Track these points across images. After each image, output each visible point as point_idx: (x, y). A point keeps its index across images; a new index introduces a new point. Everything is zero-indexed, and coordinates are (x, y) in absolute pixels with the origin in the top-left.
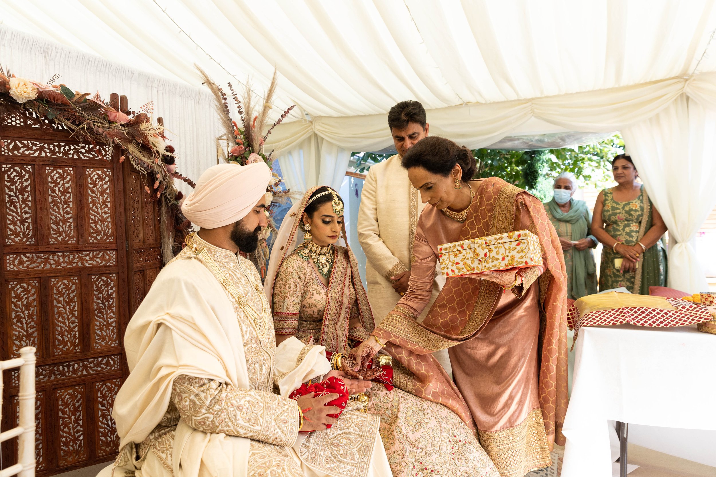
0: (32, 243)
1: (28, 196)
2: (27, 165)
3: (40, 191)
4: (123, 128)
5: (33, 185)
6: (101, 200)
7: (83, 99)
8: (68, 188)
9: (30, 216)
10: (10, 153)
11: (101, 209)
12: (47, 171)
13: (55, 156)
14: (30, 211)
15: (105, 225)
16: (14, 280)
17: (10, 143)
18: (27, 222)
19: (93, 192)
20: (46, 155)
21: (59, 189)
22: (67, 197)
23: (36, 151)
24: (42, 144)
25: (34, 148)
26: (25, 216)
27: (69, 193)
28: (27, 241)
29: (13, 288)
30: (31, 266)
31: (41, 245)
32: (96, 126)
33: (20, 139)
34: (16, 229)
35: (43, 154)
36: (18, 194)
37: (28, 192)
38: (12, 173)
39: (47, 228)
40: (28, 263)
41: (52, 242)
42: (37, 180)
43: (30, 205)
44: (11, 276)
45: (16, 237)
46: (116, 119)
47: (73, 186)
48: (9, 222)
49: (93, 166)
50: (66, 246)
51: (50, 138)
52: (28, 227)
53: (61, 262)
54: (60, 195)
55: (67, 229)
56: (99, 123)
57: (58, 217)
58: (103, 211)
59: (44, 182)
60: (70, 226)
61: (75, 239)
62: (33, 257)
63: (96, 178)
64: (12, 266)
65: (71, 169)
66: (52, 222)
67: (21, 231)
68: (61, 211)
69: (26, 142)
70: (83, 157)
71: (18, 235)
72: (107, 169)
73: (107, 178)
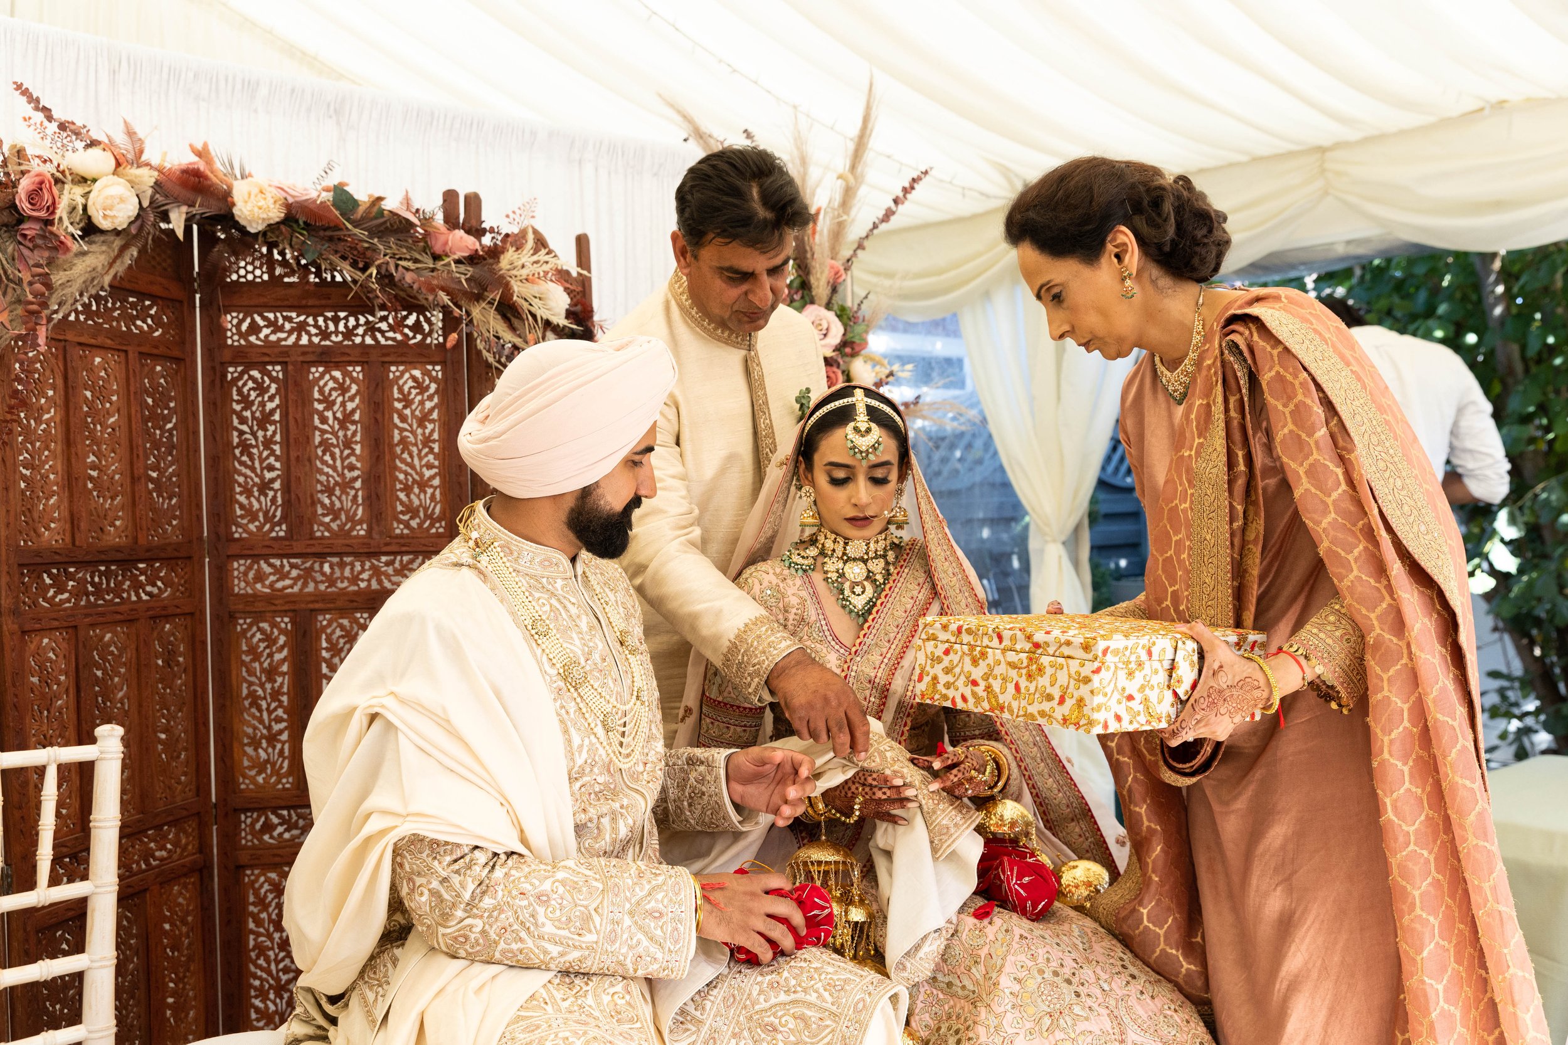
0: (282, 534)
1: (275, 432)
2: (273, 363)
3: (296, 420)
4: (462, 268)
5: (284, 407)
6: (420, 437)
7: (375, 209)
8: (353, 411)
9: (278, 476)
10: (243, 342)
11: (421, 459)
12: (311, 377)
13: (328, 343)
14: (278, 465)
15: (428, 495)
16: (246, 614)
17: (243, 320)
18: (272, 489)
19: (403, 419)
20: (310, 340)
21: (334, 414)
22: (349, 433)
23: (290, 332)
24: (302, 318)
25: (288, 326)
26: (268, 475)
27: (354, 422)
28: (272, 530)
29: (244, 631)
30: (279, 585)
31: (297, 540)
32: (400, 269)
33: (259, 309)
34: (250, 504)
35: (304, 340)
36: (255, 428)
37: (274, 423)
38: (245, 384)
39: (309, 501)
40: (272, 578)
41: (318, 534)
42: (291, 397)
43: (278, 452)
44: (241, 607)
45: (252, 521)
46: (448, 250)
47: (362, 406)
48: (238, 489)
49: (404, 359)
50: (347, 542)
51: (317, 303)
52: (274, 500)
53: (337, 578)
54: (337, 427)
55: (350, 504)
56: (409, 260)
57: (333, 477)
58: (424, 462)
59: (306, 400)
60: (355, 497)
61: (365, 526)
62: (282, 566)
63: (411, 388)
64: (243, 584)
65: (358, 369)
66: (319, 487)
67: (261, 509)
68: (338, 463)
69: (271, 316)
70: (383, 341)
71: (254, 517)
72: (434, 364)
73: (433, 387)
